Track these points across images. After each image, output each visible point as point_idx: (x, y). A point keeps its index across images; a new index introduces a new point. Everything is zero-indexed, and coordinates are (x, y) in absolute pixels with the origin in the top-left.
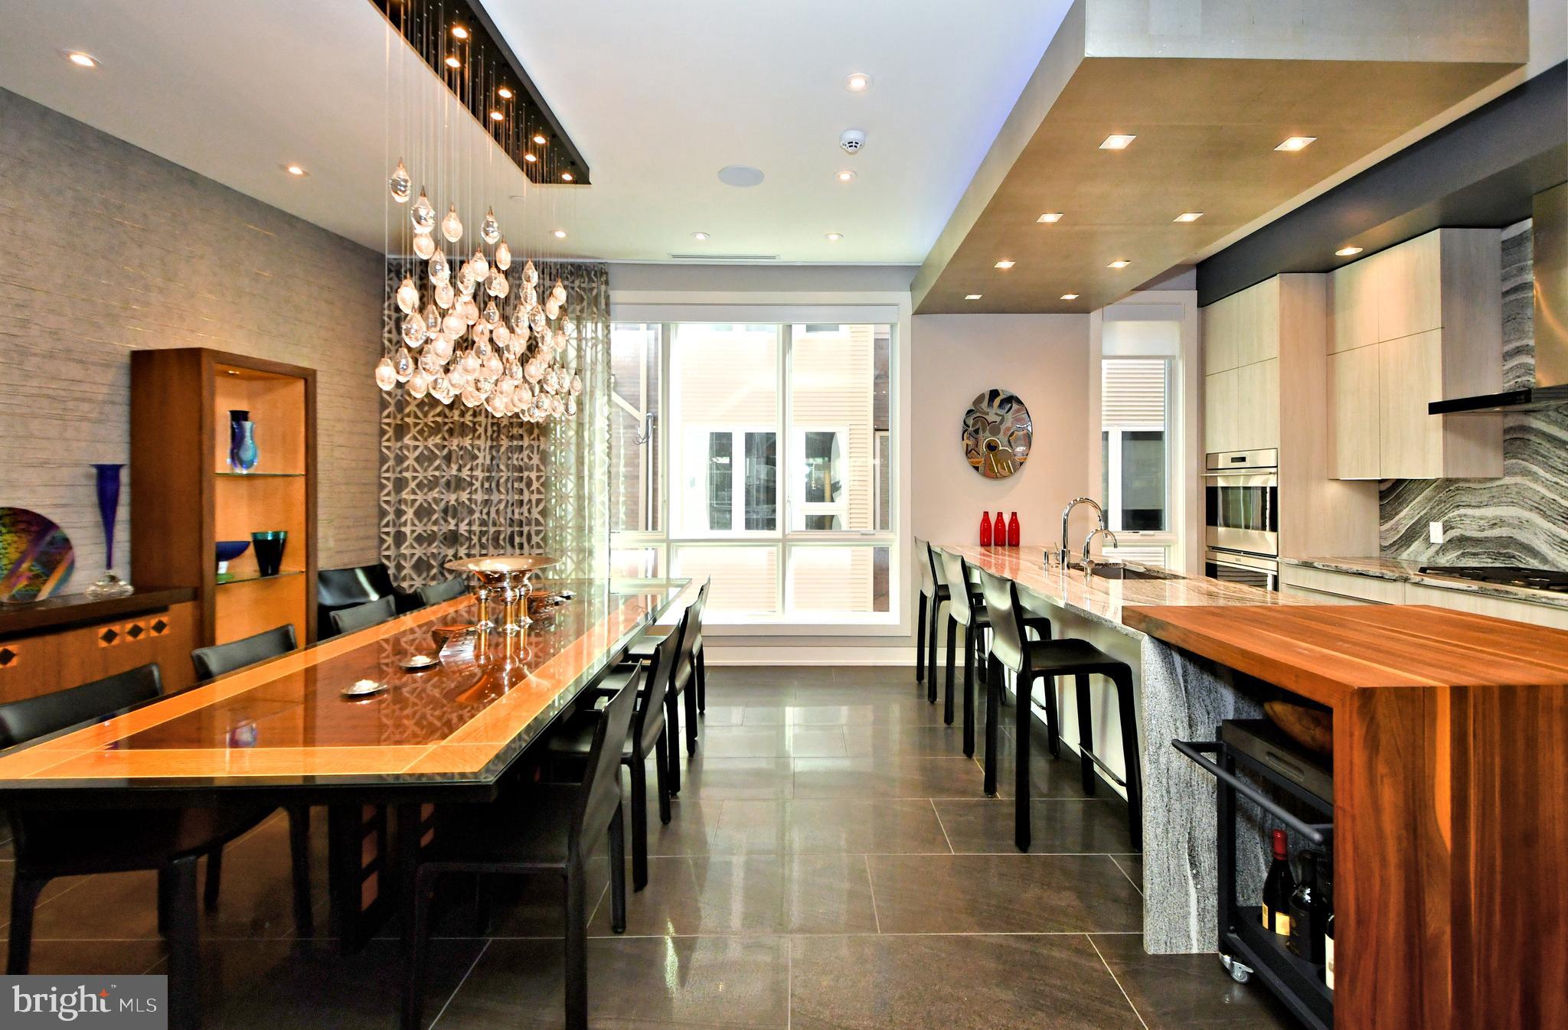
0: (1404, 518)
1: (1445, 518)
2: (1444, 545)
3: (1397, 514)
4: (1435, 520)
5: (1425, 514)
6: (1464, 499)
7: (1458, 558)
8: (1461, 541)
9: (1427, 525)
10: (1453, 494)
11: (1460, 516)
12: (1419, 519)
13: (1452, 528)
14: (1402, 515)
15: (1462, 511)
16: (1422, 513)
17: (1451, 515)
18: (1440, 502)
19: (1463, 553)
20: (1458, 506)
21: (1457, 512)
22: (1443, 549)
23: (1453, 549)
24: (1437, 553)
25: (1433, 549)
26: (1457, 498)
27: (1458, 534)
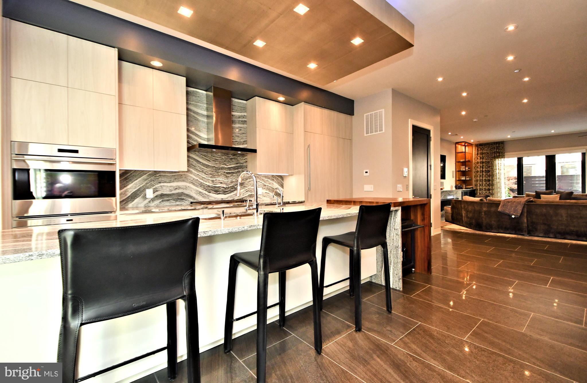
0: (130, 188)
1: (154, 187)
2: (153, 198)
3: (125, 187)
4: (148, 188)
5: (143, 186)
6: (163, 179)
7: (160, 202)
8: (162, 196)
9: (144, 190)
10: (158, 178)
11: (161, 186)
12: (140, 188)
13: (157, 191)
14: (129, 187)
15: (162, 184)
16: (141, 186)
17: (157, 186)
18: (151, 181)
19: (162, 201)
20: (160, 182)
21: (159, 185)
22: (153, 200)
23: (158, 199)
24: (150, 202)
25: (147, 201)
26: (160, 179)
27: (160, 193)
